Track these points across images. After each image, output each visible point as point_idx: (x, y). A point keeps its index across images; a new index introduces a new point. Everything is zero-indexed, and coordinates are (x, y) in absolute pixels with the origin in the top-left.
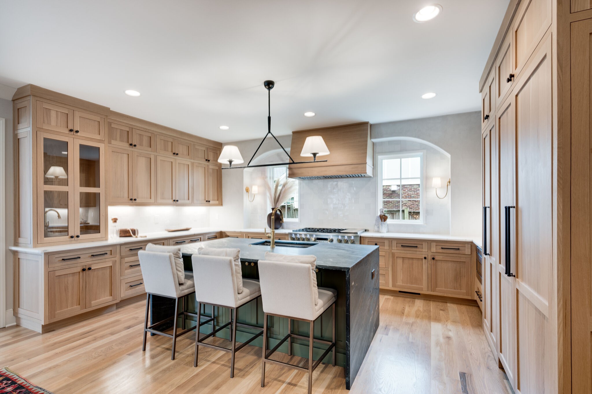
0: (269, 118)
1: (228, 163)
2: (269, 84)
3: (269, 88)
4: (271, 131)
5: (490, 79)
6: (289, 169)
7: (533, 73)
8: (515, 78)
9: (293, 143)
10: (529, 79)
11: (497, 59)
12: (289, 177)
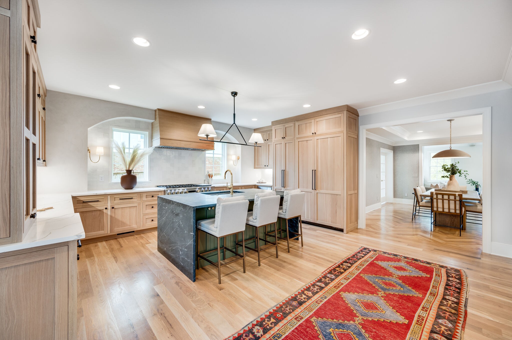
0: (234, 114)
1: (206, 136)
2: (235, 94)
3: (234, 96)
5: (287, 125)
6: (160, 139)
7: (331, 137)
8: (316, 134)
9: (160, 118)
10: (328, 138)
11: (296, 121)
12: (160, 145)
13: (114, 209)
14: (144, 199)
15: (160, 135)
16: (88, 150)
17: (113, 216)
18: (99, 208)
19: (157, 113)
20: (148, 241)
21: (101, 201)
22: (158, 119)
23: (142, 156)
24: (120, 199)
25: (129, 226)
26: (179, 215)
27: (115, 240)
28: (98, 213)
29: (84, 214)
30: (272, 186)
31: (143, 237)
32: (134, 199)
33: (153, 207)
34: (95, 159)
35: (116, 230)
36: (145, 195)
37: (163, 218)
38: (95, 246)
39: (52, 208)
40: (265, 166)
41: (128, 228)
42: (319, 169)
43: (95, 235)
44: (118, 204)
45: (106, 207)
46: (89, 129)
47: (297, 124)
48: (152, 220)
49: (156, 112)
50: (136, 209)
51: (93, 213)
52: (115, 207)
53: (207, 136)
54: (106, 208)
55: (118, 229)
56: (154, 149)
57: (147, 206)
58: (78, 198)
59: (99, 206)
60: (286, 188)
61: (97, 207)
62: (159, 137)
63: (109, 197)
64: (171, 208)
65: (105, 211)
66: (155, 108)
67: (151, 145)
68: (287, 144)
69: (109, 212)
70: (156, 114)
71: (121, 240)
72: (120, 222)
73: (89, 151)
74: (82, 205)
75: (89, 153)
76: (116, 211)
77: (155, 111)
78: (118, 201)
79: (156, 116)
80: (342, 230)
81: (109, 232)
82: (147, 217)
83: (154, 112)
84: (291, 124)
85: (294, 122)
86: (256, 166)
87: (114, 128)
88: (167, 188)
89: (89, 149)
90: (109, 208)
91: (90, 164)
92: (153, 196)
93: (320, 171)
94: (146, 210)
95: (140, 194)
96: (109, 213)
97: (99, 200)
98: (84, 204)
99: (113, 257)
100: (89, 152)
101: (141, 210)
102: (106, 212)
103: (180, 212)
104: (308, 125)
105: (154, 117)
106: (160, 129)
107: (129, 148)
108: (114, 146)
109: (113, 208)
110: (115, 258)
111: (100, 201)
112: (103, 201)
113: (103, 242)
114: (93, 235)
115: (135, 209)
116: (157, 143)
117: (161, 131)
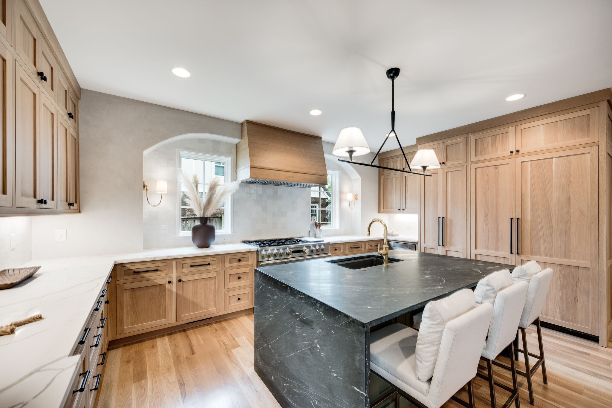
0: (393, 113)
1: (348, 155)
2: (393, 73)
3: (393, 78)
4: (395, 130)
5: (448, 142)
6: (251, 167)
7: (559, 157)
8: (520, 152)
9: (249, 135)
10: (552, 158)
11: (470, 134)
12: (251, 177)
13: (181, 283)
14: (228, 264)
15: (251, 161)
16: (144, 187)
17: (180, 293)
18: (160, 282)
19: (245, 128)
20: (234, 339)
21: (161, 269)
22: (246, 137)
23: (222, 195)
24: (191, 266)
25: (205, 309)
26: (311, 326)
27: (183, 334)
28: (158, 289)
29: (135, 292)
30: (417, 243)
31: (225, 327)
32: (212, 264)
33: (239, 278)
34: (154, 200)
35: (186, 316)
36: (227, 259)
37: (269, 314)
38: (152, 347)
39: (40, 318)
40: (399, 210)
41: (202, 312)
42: (528, 216)
43: (153, 326)
44: (187, 274)
45: (169, 279)
46: (146, 152)
47: (472, 138)
48: (239, 299)
49: (243, 127)
50: (215, 284)
51: (150, 291)
52: (184, 279)
53: (351, 152)
54: (170, 282)
55: (187, 316)
56: (240, 184)
57: (231, 276)
58: (126, 265)
59: (159, 278)
60: (448, 247)
61: (155, 281)
62: (248, 164)
63: (174, 263)
64: (288, 303)
65: (168, 286)
66: (241, 119)
67: (235, 179)
68: (449, 174)
69: (174, 287)
70: (243, 130)
71: (191, 333)
72: (191, 303)
73: (146, 188)
74: (132, 277)
75: (145, 192)
76: (185, 285)
77: (242, 124)
78: (187, 270)
79: (244, 133)
80: (595, 339)
81: (174, 321)
82: (231, 294)
83: (240, 127)
84: (460, 139)
85: (466, 136)
86: (382, 210)
87: (182, 153)
88: (260, 247)
89: (146, 184)
90: (174, 280)
91: (147, 208)
92: (239, 261)
93: (529, 220)
94: (230, 283)
95: (221, 257)
96: (174, 290)
97: (159, 268)
98: (136, 276)
99: (179, 381)
100: (146, 190)
101: (223, 284)
102: (169, 288)
103: (314, 319)
104: (499, 137)
105: (241, 134)
106: (249, 152)
107: (204, 184)
108: (182, 180)
109: (180, 281)
110: (182, 385)
111: (160, 271)
112: (165, 270)
113: (164, 337)
114: (150, 327)
115: (213, 281)
116: (245, 174)
117: (251, 155)
